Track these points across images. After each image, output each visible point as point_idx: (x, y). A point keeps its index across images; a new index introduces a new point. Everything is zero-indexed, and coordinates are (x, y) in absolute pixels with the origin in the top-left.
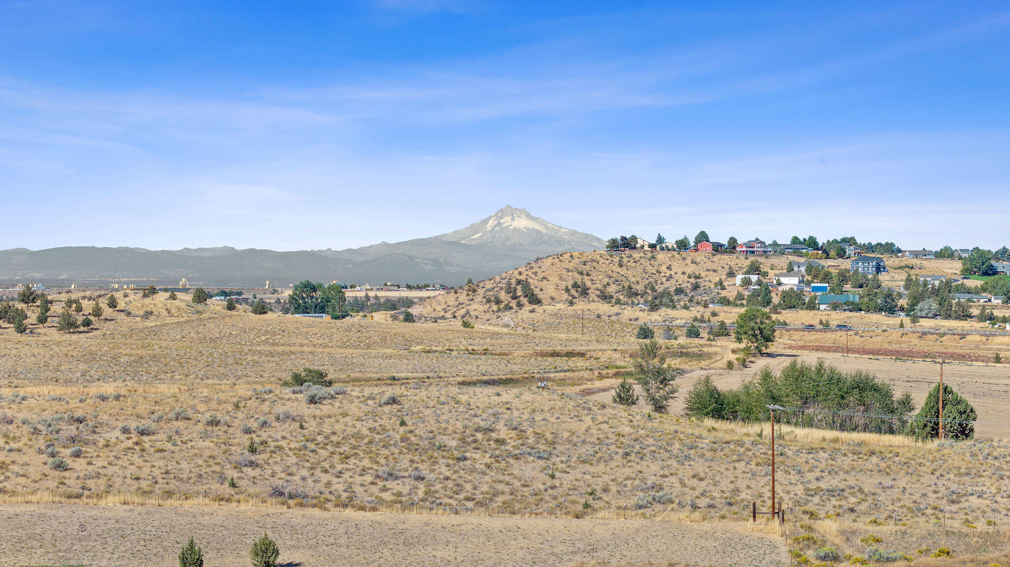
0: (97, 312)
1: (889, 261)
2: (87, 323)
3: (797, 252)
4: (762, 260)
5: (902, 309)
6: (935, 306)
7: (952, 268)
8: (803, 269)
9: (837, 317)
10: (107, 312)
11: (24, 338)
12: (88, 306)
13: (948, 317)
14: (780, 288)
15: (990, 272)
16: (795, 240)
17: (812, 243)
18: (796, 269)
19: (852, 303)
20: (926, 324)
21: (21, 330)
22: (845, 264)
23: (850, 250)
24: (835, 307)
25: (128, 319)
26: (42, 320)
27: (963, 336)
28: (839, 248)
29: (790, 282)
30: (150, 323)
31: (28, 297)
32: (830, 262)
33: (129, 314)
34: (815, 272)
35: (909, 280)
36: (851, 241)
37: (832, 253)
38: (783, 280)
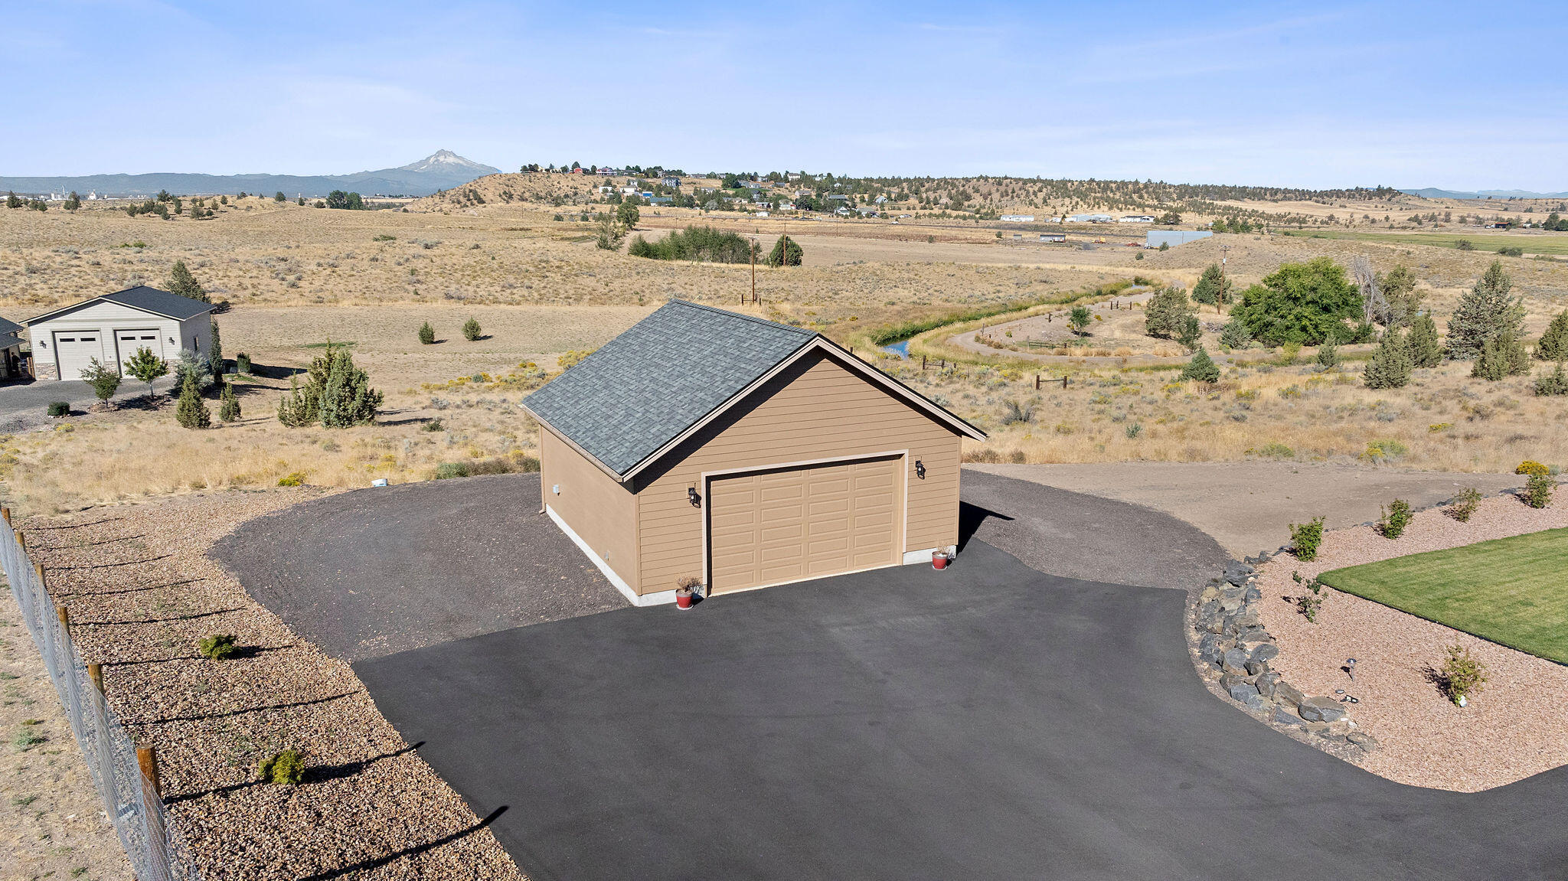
0: (215, 207)
1: (682, 180)
2: (210, 214)
3: (630, 175)
4: (611, 178)
5: (698, 205)
6: (715, 204)
7: (717, 184)
8: (636, 184)
9: (663, 210)
10: (222, 207)
11: (169, 222)
12: (208, 204)
13: (723, 210)
14: (625, 195)
15: (737, 186)
16: (628, 167)
17: (637, 169)
18: (632, 183)
19: (670, 202)
20: (713, 213)
21: (166, 217)
22: (658, 181)
23: (660, 173)
24: (660, 204)
25: (237, 211)
26: (179, 211)
27: (736, 220)
28: (654, 172)
29: (630, 191)
30: (252, 213)
31: (164, 197)
32: (649, 180)
33: (236, 208)
34: (643, 186)
35: (696, 190)
36: (660, 168)
37: (650, 175)
38: (626, 190)
